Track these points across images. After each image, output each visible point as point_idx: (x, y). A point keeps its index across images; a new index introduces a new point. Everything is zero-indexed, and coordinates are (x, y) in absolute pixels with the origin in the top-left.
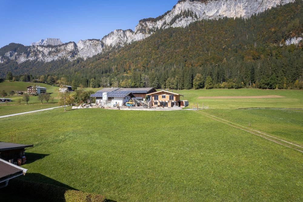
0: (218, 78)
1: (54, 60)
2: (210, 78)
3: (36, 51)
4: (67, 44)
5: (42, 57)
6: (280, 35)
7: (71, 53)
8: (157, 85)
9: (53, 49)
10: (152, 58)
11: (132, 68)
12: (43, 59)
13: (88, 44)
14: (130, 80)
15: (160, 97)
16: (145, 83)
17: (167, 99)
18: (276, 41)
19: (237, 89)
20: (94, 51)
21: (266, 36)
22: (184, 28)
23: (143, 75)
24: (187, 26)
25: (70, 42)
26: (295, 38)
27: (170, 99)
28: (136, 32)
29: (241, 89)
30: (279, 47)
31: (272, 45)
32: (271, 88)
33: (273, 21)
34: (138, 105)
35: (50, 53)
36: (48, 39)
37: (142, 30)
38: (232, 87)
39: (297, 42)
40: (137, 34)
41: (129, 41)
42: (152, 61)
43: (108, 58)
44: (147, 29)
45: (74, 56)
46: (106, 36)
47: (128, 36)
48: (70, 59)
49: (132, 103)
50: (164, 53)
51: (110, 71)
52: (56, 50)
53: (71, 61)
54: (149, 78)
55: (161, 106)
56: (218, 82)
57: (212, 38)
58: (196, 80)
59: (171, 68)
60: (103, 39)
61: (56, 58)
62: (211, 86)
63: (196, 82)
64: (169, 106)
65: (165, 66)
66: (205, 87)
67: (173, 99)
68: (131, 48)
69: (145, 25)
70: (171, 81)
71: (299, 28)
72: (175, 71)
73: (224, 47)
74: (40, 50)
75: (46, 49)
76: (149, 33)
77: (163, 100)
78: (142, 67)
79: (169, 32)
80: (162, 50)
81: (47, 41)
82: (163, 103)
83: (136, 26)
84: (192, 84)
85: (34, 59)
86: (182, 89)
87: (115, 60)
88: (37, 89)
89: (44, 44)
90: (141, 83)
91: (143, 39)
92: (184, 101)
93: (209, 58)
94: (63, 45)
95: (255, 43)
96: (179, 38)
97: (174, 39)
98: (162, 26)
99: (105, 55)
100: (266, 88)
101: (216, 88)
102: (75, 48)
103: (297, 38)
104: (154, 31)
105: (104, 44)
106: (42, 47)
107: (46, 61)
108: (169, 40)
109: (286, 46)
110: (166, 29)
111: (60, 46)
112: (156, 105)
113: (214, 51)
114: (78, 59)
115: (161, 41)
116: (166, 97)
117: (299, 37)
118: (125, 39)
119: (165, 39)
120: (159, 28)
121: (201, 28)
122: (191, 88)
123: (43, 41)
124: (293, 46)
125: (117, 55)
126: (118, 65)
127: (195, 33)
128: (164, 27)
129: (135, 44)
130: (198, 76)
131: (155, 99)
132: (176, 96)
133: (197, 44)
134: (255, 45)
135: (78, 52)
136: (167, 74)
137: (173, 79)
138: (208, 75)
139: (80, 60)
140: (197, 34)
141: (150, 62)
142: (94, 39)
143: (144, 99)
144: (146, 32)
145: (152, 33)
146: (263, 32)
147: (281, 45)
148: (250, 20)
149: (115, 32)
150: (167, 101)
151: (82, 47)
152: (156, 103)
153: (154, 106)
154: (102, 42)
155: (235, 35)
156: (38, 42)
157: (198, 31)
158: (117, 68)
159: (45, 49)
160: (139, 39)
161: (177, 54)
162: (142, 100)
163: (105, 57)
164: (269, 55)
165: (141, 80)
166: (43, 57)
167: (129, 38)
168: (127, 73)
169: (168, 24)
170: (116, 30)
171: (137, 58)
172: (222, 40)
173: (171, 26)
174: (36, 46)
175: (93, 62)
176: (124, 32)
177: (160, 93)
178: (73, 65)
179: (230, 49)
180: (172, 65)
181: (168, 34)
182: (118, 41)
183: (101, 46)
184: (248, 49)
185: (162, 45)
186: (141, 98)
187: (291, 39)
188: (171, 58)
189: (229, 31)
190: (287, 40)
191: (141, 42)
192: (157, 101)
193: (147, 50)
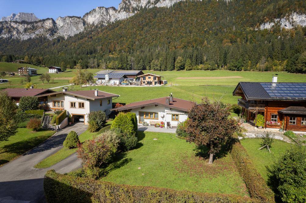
0: (197, 61)
1: (30, 38)
2: (190, 61)
3: (10, 27)
4: (44, 20)
5: (16, 35)
6: (256, 19)
7: (50, 31)
8: (142, 66)
9: (29, 26)
10: (136, 39)
11: (118, 49)
12: (18, 37)
13: (68, 21)
14: (117, 62)
15: (147, 78)
16: (131, 64)
17: (152, 79)
18: (252, 26)
19: (211, 71)
20: (75, 30)
21: (245, 19)
22: (168, 8)
23: (129, 57)
24: (171, 6)
25: (48, 19)
26: (268, 23)
27: (154, 79)
28: (120, 11)
29: (215, 70)
30: (254, 31)
31: (249, 29)
32: (238, 70)
33: (252, 5)
34: (131, 84)
35: (26, 30)
36: (20, 13)
37: (126, 9)
38: (208, 69)
39: (270, 27)
40: (121, 13)
41: (113, 20)
42: (137, 43)
43: (91, 38)
44: (131, 7)
45: (53, 35)
46: (87, 14)
47: (111, 14)
48: (49, 37)
49: (126, 82)
50: (149, 34)
51: (94, 51)
52: (32, 27)
53: (50, 39)
54: (135, 60)
55: (148, 84)
56: (197, 64)
57: (195, 19)
58: (178, 62)
59: (156, 49)
60: (84, 16)
61: (33, 36)
62: (190, 68)
63: (177, 65)
64: (153, 84)
65: (150, 48)
66: (185, 69)
67: (156, 79)
68: (115, 27)
69: (128, 4)
70: (155, 63)
71: (272, 13)
72: (159, 54)
73: (205, 29)
74: (14, 26)
75: (21, 25)
76: (133, 12)
77: (149, 80)
78: (127, 49)
79: (153, 12)
80: (147, 31)
81: (19, 16)
82: (149, 82)
83: (120, 4)
84: (174, 66)
85: (8, 36)
86: (165, 71)
87: (99, 40)
88: (28, 70)
89: (17, 18)
90: (128, 64)
91: (127, 18)
92: (163, 81)
93: (191, 40)
94: (40, 21)
95: (234, 27)
96: (163, 19)
97: (158, 20)
98: (146, 5)
99: (88, 34)
100: (234, 70)
101: (195, 69)
102: (54, 26)
103: (269, 23)
104: (138, 10)
105: (85, 22)
106: (16, 24)
107: (22, 39)
108: (154, 20)
109: (260, 31)
110: (151, 9)
111: (36, 22)
112: (144, 84)
113: (196, 33)
114: (58, 38)
115: (145, 21)
116: (151, 78)
117: (272, 22)
118: (108, 17)
119: (149, 19)
120: (143, 7)
121: (185, 9)
122: (173, 70)
123: (14, 15)
124: (266, 30)
125: (101, 35)
126: (102, 46)
127: (179, 14)
128: (149, 6)
129: (118, 23)
130: (179, 58)
131: (143, 79)
132: (158, 77)
133: (180, 25)
134: (234, 28)
135: (58, 29)
136: (152, 56)
137: (157, 61)
138: (188, 58)
139: (60, 39)
140: (180, 16)
141: (135, 43)
142: (75, 16)
143: (134, 80)
144: (129, 10)
145: (136, 12)
146: (242, 15)
147: (256, 29)
148: (232, 2)
149: (97, 9)
150: (152, 81)
151: (62, 24)
152: (144, 82)
153: (143, 84)
154: (83, 20)
155: (217, 17)
156: (9, 16)
157: (182, 12)
158: (101, 49)
159: (19, 26)
160: (123, 18)
161: (161, 36)
162: (133, 80)
163: (88, 36)
164: (245, 39)
165: (127, 61)
166: (18, 35)
167: (112, 17)
168: (113, 54)
169: (152, 4)
170: (98, 7)
171: (122, 39)
172: (204, 22)
173: (155, 6)
174: (9, 22)
175: (75, 42)
176: (107, 9)
177: (147, 75)
178: (54, 44)
179: (211, 31)
180: (156, 46)
181: (152, 14)
182: (101, 19)
183: (82, 25)
184: (228, 32)
185: (146, 25)
186: (132, 78)
187: (265, 24)
188: (156, 40)
189: (212, 13)
190: (261, 24)
191: (125, 21)
192: (145, 81)
193: (131, 30)
